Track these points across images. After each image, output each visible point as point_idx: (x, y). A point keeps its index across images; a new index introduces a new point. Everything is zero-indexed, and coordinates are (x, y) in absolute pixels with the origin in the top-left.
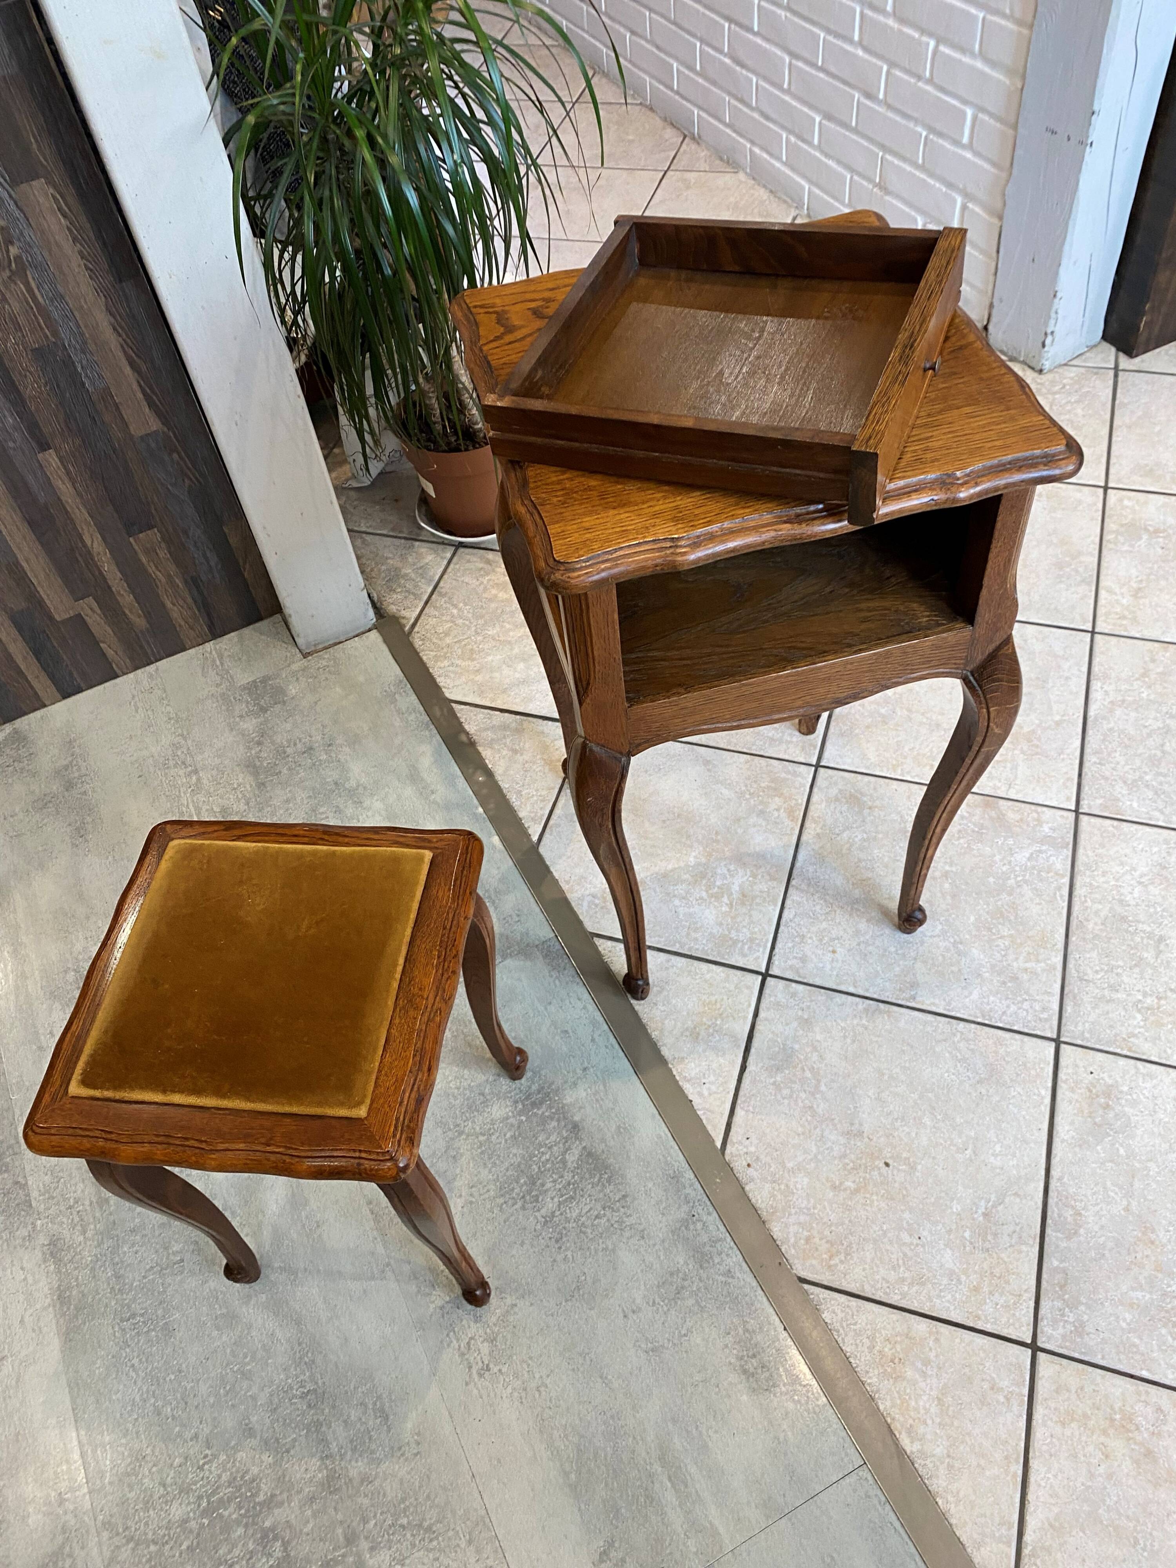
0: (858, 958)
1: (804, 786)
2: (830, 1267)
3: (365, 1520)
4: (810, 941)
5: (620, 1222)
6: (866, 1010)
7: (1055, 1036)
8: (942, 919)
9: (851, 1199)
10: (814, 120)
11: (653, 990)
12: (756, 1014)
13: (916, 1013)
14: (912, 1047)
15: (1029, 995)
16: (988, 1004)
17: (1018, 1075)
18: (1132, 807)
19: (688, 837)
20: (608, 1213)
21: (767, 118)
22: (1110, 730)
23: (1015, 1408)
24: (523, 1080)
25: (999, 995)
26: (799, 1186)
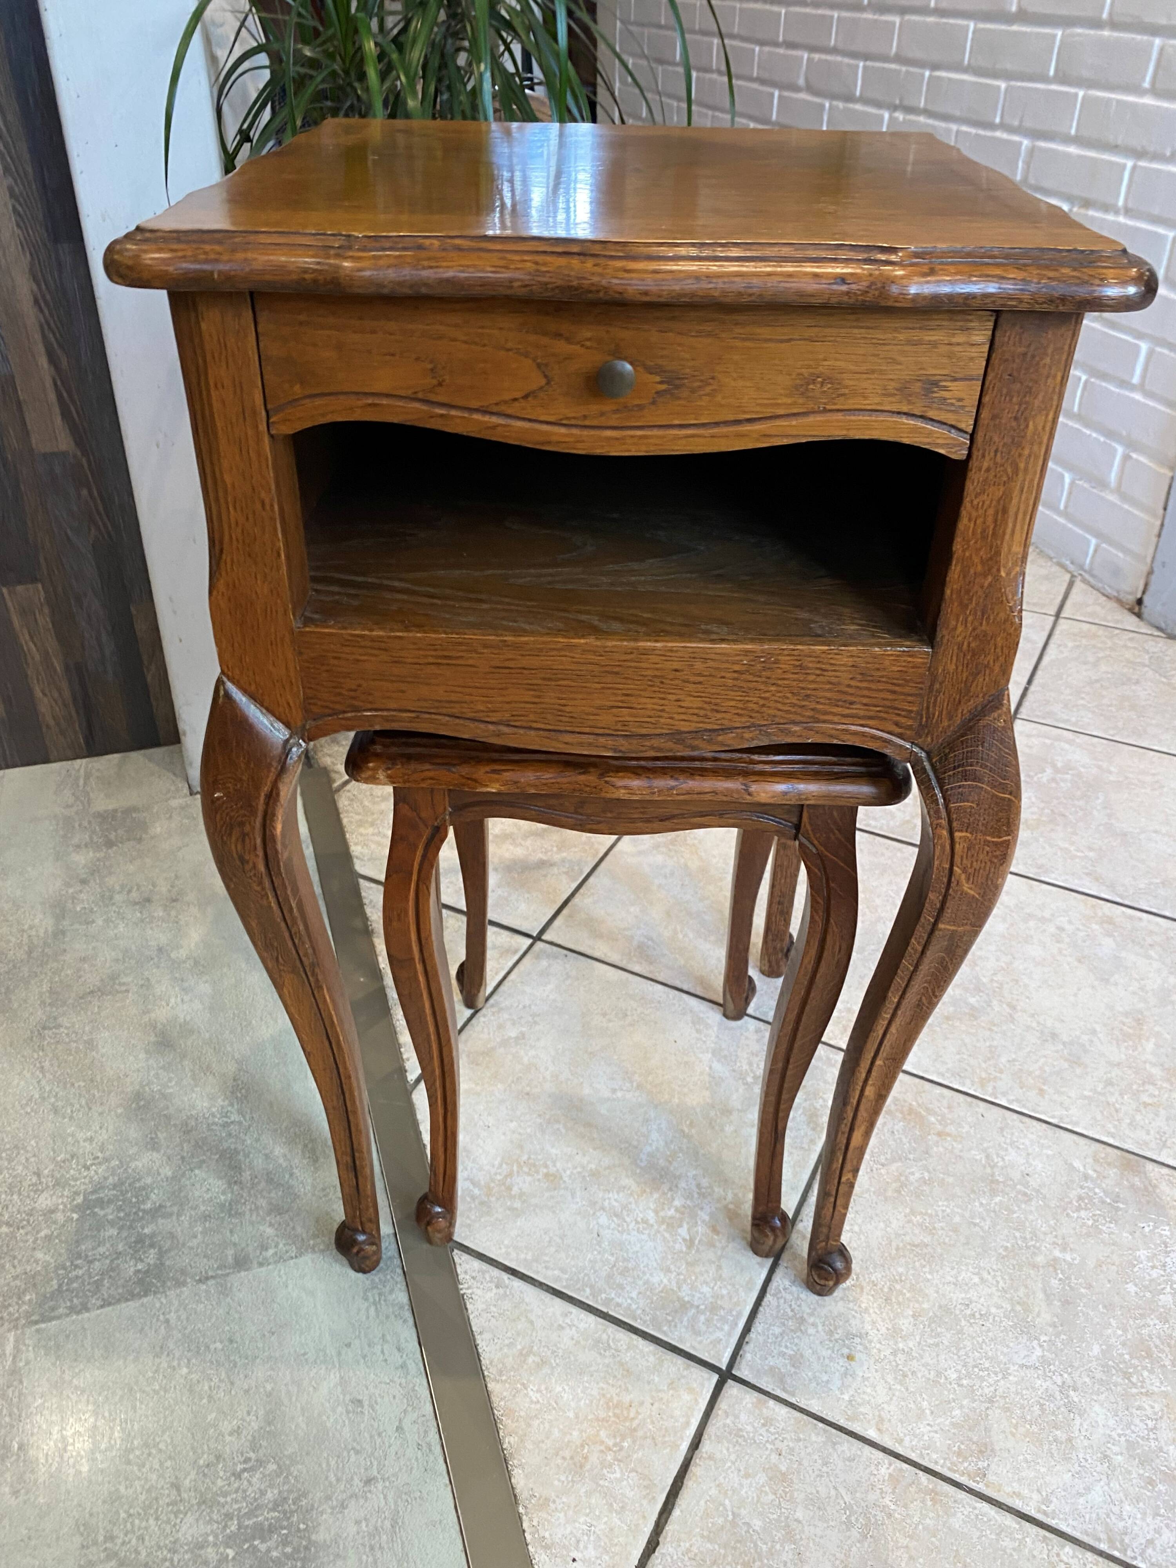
0: (890, 1378)
4: (811, 1331)
6: (894, 1480)
8: (1043, 1338)
12: (696, 1443)
13: (985, 1506)
25: (1141, 1504)
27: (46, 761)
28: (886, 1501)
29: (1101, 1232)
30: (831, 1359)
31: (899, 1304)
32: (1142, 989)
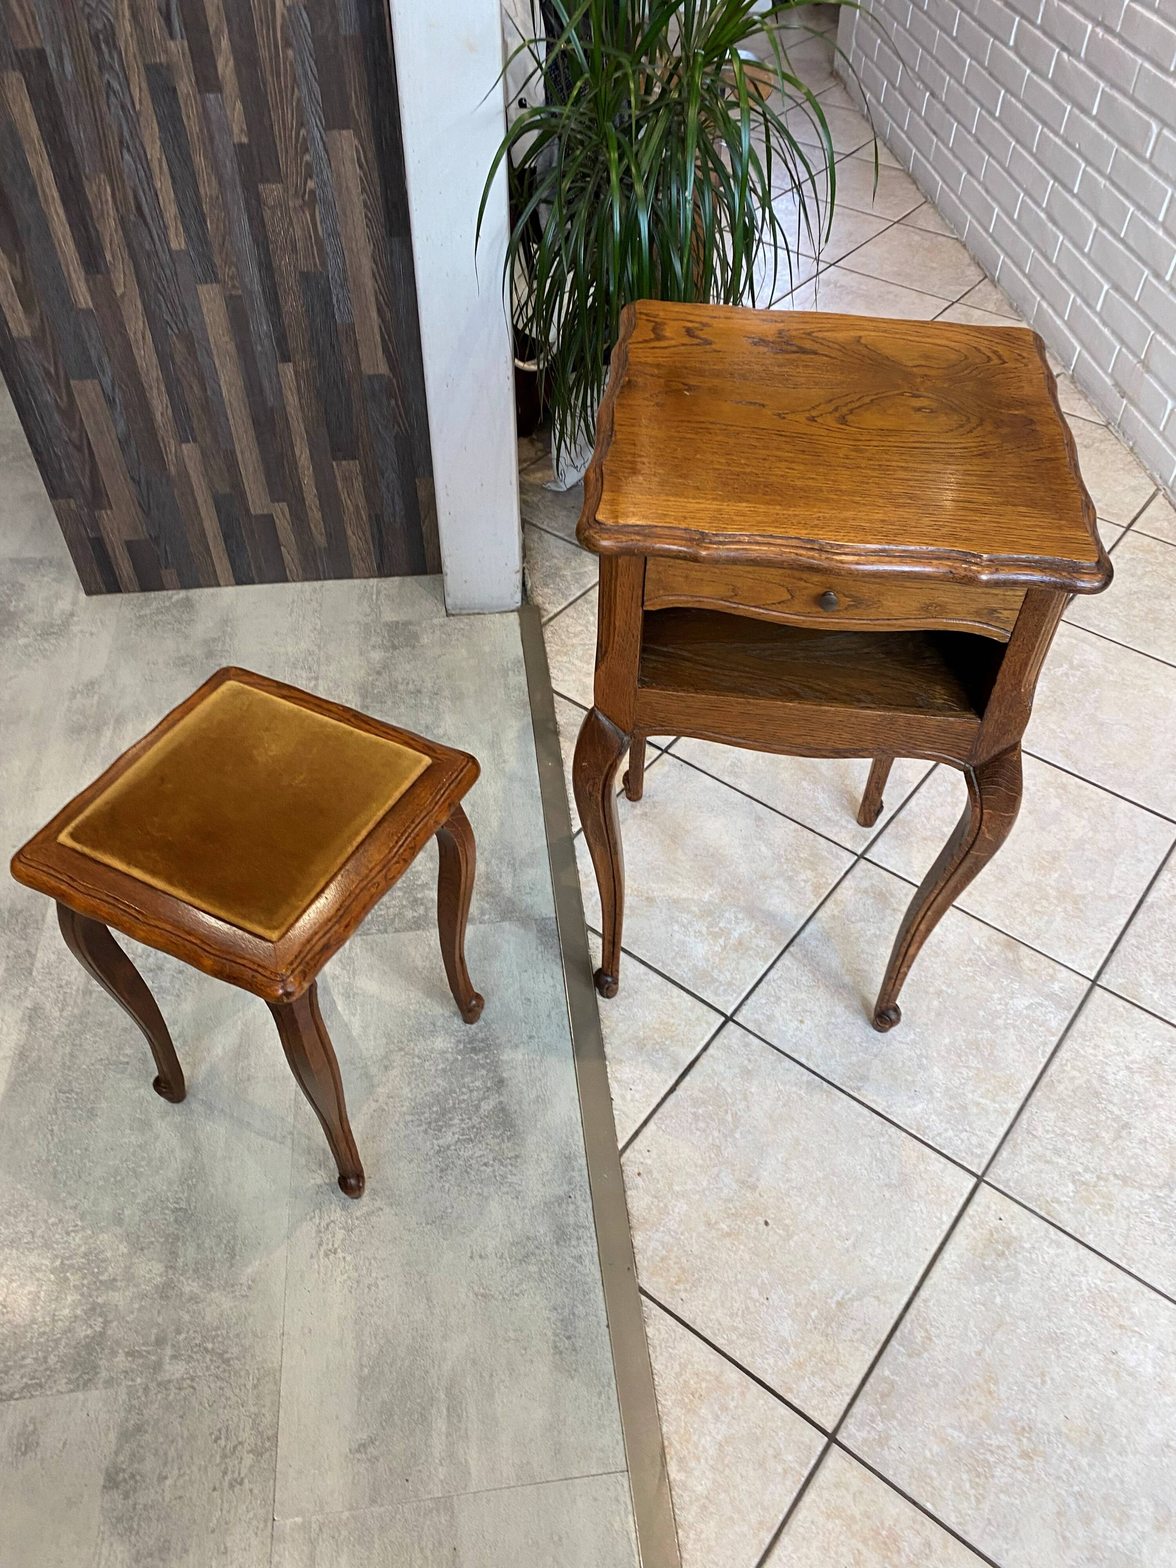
0: (821, 1036)
1: (841, 870)
2: (673, 1290)
3: (178, 1332)
4: (783, 1005)
5: (504, 1177)
6: (809, 1083)
7: (980, 1173)
9: (718, 1239)
10: (1102, 287)
11: (621, 994)
12: (705, 1048)
13: (855, 1103)
14: (837, 1131)
15: (971, 1127)
16: (927, 1120)
17: (927, 1193)
18: (1152, 997)
19: (713, 876)
20: (496, 1164)
21: (1062, 276)
22: (1162, 921)
23: (788, 1483)
24: (474, 1026)
25: (942, 1117)
26: (677, 1210)
27: (351, 577)
28: (802, 1092)
29: (975, 980)
30: (790, 1020)
32: (1067, 838)
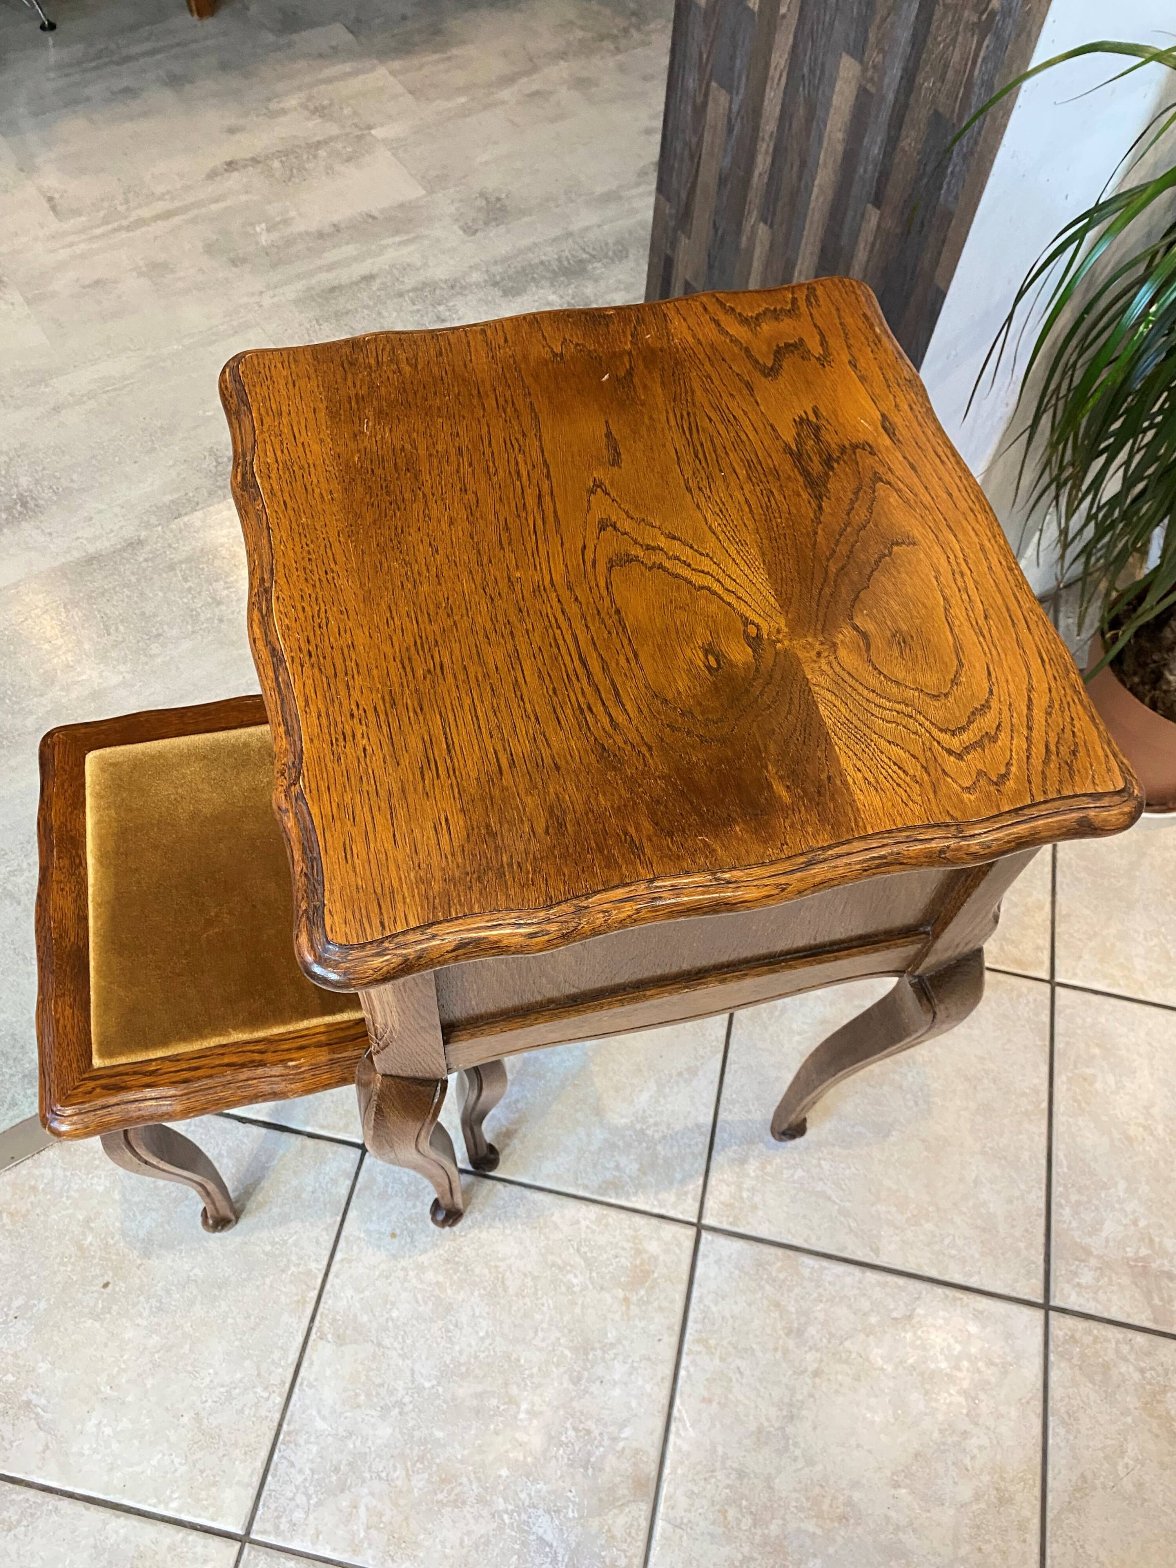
0: (383, 1266)
1: (659, 1206)
4: (410, 1204)
6: (309, 1273)
7: (253, 1536)
8: (441, 1390)
9: (72, 1238)
12: (312, 1136)
13: (300, 1339)
14: (254, 1329)
15: (317, 1504)
17: (202, 1472)
25: (319, 1460)
26: (96, 1180)
28: (293, 1269)
29: (556, 1449)
30: (390, 1221)
31: (446, 1270)
